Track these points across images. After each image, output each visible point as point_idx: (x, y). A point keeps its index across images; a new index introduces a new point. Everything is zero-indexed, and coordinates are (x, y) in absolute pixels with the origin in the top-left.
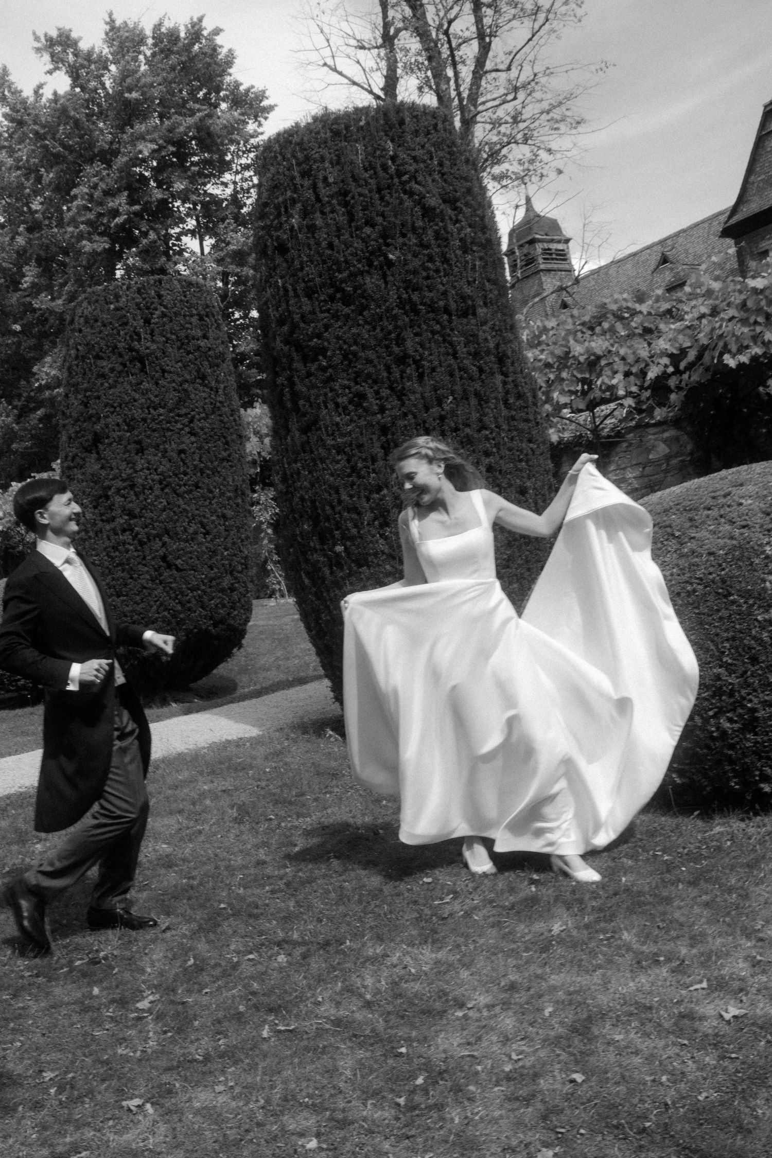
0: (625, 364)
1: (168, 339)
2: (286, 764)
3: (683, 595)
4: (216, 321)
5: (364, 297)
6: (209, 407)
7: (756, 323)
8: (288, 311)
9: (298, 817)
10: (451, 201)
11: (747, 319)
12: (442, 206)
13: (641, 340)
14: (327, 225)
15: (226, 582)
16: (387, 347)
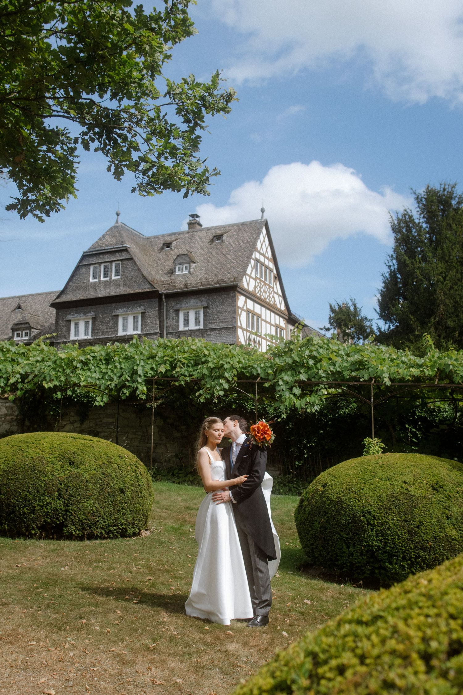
7: (59, 371)
11: (55, 368)
13: (10, 364)
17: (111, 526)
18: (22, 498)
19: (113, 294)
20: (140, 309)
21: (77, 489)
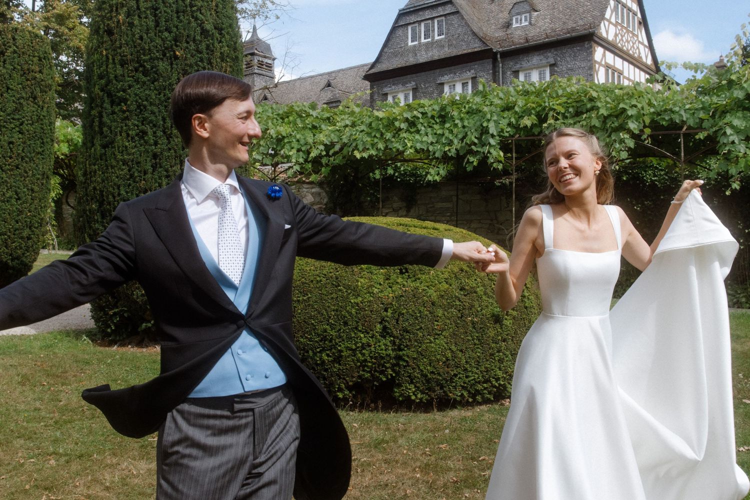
0: (298, 144)
1: (15, 68)
2: (54, 353)
3: (314, 282)
4: (49, 63)
5: (156, 74)
6: (35, 118)
7: (375, 136)
8: (107, 71)
9: (62, 385)
10: (219, 29)
11: (371, 133)
12: (214, 31)
13: (310, 132)
14: (141, 25)
15: (26, 233)
16: (166, 107)
17: (479, 383)
18: (319, 335)
19: (436, 58)
20: (470, 74)
21: (416, 318)
